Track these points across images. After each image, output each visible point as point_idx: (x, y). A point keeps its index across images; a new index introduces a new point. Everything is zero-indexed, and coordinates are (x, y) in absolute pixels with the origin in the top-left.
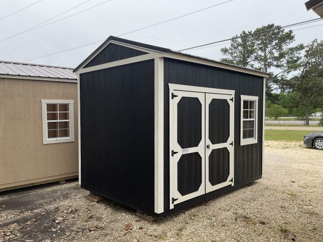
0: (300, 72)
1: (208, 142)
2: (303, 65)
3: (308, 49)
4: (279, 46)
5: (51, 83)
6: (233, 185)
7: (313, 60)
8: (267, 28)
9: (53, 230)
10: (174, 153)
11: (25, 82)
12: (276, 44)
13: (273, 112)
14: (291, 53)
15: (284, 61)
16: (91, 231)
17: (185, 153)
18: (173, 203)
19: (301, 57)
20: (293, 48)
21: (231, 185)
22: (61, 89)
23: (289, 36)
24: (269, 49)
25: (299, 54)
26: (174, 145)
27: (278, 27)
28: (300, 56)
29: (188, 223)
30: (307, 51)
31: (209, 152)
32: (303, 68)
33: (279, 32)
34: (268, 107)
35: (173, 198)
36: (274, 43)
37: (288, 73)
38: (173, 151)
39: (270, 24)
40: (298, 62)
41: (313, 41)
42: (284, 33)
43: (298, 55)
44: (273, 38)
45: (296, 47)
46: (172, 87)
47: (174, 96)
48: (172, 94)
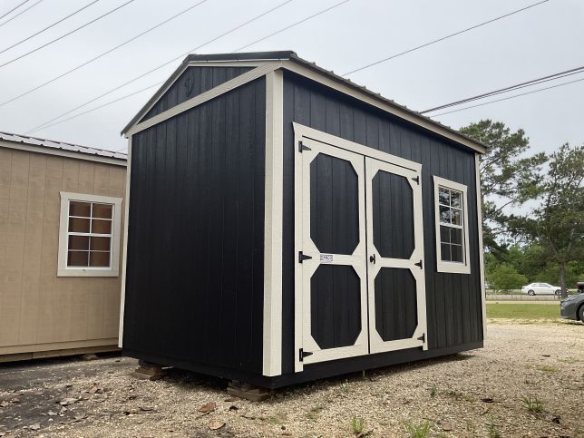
0: (544, 202)
1: (373, 251)
2: (547, 190)
3: (553, 160)
4: (502, 158)
5: (82, 165)
6: (425, 348)
7: (565, 180)
8: (478, 126)
9: (51, 413)
10: (303, 258)
11: (33, 158)
12: (497, 155)
13: (499, 279)
14: (524, 169)
15: (513, 183)
16: (128, 413)
17: (325, 262)
18: (301, 360)
19: (542, 178)
20: (527, 160)
21: (421, 348)
22: (99, 175)
23: (518, 141)
24: (485, 162)
25: (540, 170)
26: (304, 242)
27: (498, 124)
28: (541, 174)
29: (332, 401)
30: (553, 165)
31: (374, 271)
32: (548, 194)
33: (500, 134)
34: (490, 270)
35: (301, 350)
36: (493, 154)
37: (522, 202)
38: (301, 253)
39: (484, 120)
40: (539, 185)
41: (561, 146)
42: (509, 136)
43: (537, 172)
44: (491, 144)
45: (533, 159)
46: (300, 130)
47: (302, 148)
48: (301, 143)
